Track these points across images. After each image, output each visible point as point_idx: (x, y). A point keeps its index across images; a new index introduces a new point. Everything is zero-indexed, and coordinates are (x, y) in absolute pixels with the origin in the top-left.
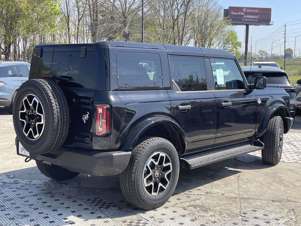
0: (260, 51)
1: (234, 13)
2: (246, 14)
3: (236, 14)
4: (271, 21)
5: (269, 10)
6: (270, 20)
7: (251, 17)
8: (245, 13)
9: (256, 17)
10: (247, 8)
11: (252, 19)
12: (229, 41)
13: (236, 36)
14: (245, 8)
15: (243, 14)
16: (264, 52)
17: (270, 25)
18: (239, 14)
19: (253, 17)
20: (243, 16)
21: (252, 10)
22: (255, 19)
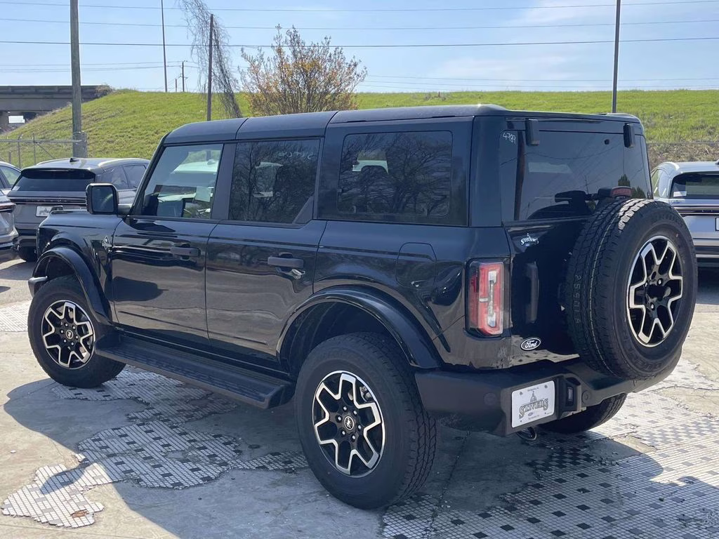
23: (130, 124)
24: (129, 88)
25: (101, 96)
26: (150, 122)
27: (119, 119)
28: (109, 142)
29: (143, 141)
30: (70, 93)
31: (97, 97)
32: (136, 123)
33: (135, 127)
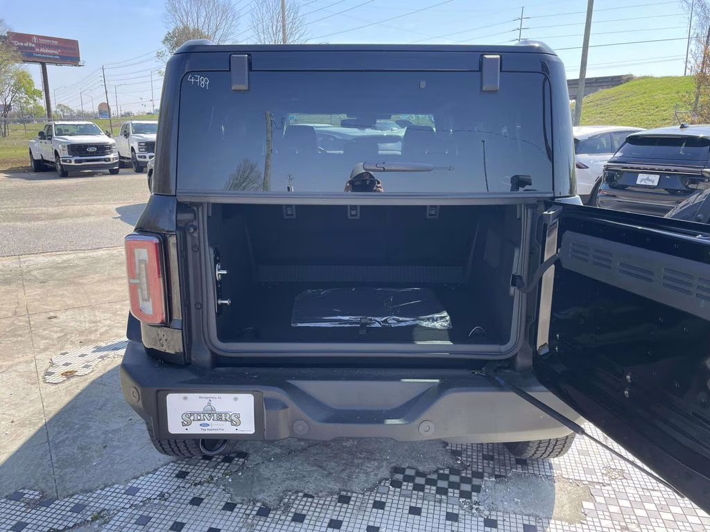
0: (60, 105)
1: (18, 44)
2: (39, 45)
3: (22, 44)
4: (81, 60)
5: (75, 43)
6: (79, 58)
7: (47, 51)
8: (36, 44)
9: (56, 52)
10: (39, 37)
11: (50, 54)
12: (20, 88)
13: (31, 80)
14: (36, 36)
15: (34, 45)
16: (65, 107)
17: (80, 66)
18: (26, 45)
19: (52, 52)
20: (33, 48)
21: (48, 41)
22: (54, 55)
23: (638, 102)
24: (647, 75)
25: (625, 82)
26: (655, 99)
27: (631, 99)
28: (619, 115)
29: (645, 114)
30: (577, 84)
31: (622, 84)
32: (643, 101)
33: (642, 104)
